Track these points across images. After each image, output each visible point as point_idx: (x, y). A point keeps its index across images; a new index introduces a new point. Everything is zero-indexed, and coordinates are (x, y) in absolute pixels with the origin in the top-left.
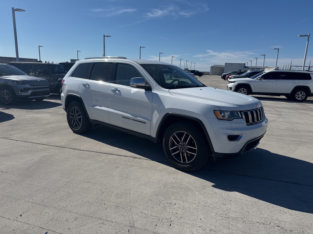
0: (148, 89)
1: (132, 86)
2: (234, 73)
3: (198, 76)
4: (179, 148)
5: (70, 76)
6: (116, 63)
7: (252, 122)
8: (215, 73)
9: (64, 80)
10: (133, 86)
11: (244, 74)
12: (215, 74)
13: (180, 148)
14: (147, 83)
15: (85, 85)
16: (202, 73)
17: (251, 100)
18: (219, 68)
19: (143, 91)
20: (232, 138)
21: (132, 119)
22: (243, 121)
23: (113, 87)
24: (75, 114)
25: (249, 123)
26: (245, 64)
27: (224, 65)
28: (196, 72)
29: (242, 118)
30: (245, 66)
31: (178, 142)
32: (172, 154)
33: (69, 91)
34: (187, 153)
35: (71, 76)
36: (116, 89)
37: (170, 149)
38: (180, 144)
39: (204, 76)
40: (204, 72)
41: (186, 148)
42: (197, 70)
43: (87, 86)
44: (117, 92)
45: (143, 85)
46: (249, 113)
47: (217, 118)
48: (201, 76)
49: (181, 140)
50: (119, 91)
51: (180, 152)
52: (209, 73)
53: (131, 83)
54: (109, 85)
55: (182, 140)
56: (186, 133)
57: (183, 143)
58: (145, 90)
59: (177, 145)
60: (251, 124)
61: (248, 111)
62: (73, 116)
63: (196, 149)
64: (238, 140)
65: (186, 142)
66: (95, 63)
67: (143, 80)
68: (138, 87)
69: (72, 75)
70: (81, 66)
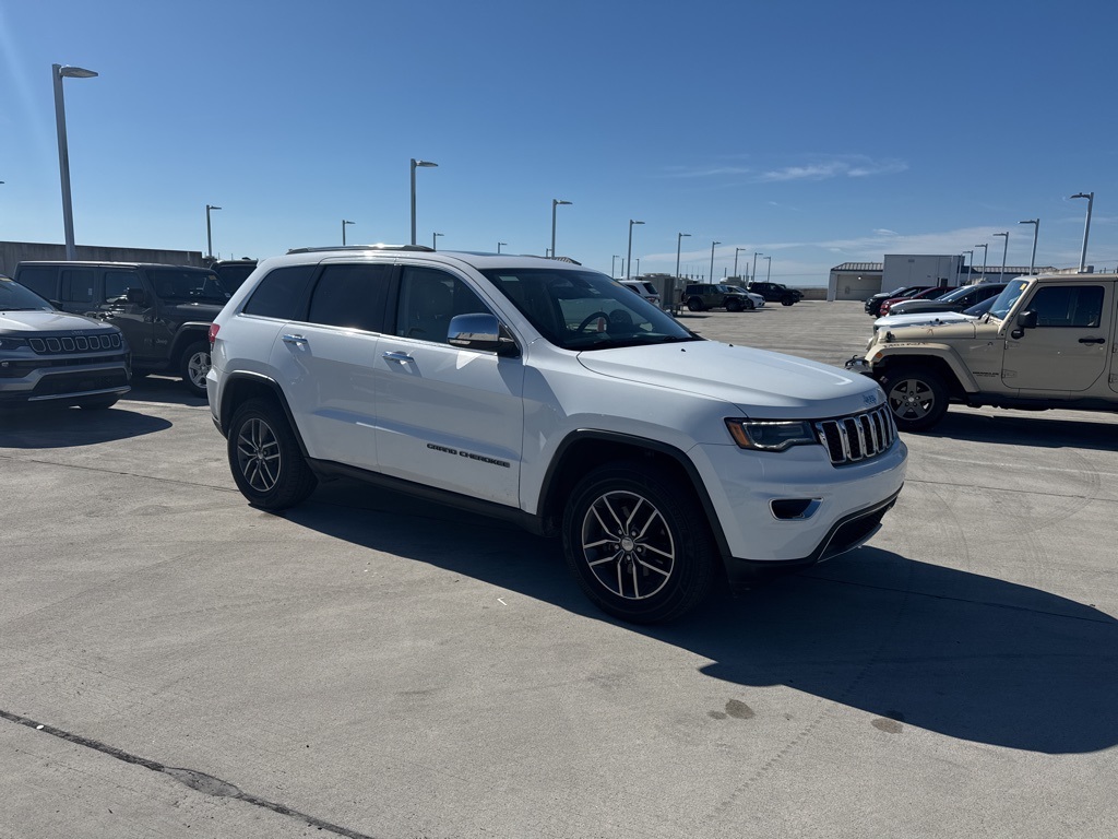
0: (510, 351)
1: (454, 341)
2: (916, 291)
3: (780, 304)
4: (613, 547)
5: (237, 312)
6: (398, 266)
7: (849, 456)
8: (848, 290)
9: (218, 327)
10: (459, 342)
11: (948, 297)
12: (847, 295)
13: (617, 547)
14: (503, 333)
15: (290, 342)
16: (796, 291)
17: (848, 381)
18: (861, 273)
19: (493, 357)
20: (788, 509)
21: (461, 453)
22: (822, 451)
23: (389, 346)
24: (258, 443)
25: (842, 458)
26: (961, 258)
27: (883, 261)
28: (772, 287)
29: (819, 442)
30: (963, 266)
31: (613, 526)
32: (591, 564)
33: (234, 363)
34: (640, 567)
35: (244, 312)
36: (401, 355)
37: (585, 547)
38: (620, 533)
39: (801, 303)
40: (805, 290)
41: (639, 550)
42: (777, 283)
43: (299, 344)
44: (403, 363)
45: (492, 337)
46: (841, 427)
47: (738, 443)
48: (790, 305)
49: (624, 520)
50: (410, 359)
51: (616, 560)
52: (824, 290)
53: (452, 334)
54: (376, 338)
55: (628, 522)
56: (642, 499)
57: (630, 532)
58: (498, 355)
59: (608, 537)
60: (849, 463)
61: (838, 418)
62: (250, 449)
63: (672, 556)
64: (808, 516)
65: (641, 530)
66: (326, 266)
67: (491, 320)
68: (475, 345)
69: (248, 308)
70: (277, 276)
